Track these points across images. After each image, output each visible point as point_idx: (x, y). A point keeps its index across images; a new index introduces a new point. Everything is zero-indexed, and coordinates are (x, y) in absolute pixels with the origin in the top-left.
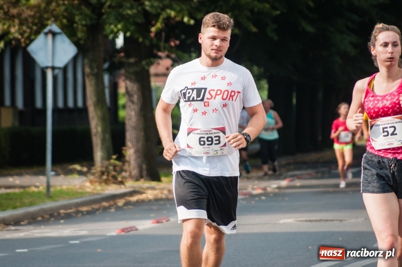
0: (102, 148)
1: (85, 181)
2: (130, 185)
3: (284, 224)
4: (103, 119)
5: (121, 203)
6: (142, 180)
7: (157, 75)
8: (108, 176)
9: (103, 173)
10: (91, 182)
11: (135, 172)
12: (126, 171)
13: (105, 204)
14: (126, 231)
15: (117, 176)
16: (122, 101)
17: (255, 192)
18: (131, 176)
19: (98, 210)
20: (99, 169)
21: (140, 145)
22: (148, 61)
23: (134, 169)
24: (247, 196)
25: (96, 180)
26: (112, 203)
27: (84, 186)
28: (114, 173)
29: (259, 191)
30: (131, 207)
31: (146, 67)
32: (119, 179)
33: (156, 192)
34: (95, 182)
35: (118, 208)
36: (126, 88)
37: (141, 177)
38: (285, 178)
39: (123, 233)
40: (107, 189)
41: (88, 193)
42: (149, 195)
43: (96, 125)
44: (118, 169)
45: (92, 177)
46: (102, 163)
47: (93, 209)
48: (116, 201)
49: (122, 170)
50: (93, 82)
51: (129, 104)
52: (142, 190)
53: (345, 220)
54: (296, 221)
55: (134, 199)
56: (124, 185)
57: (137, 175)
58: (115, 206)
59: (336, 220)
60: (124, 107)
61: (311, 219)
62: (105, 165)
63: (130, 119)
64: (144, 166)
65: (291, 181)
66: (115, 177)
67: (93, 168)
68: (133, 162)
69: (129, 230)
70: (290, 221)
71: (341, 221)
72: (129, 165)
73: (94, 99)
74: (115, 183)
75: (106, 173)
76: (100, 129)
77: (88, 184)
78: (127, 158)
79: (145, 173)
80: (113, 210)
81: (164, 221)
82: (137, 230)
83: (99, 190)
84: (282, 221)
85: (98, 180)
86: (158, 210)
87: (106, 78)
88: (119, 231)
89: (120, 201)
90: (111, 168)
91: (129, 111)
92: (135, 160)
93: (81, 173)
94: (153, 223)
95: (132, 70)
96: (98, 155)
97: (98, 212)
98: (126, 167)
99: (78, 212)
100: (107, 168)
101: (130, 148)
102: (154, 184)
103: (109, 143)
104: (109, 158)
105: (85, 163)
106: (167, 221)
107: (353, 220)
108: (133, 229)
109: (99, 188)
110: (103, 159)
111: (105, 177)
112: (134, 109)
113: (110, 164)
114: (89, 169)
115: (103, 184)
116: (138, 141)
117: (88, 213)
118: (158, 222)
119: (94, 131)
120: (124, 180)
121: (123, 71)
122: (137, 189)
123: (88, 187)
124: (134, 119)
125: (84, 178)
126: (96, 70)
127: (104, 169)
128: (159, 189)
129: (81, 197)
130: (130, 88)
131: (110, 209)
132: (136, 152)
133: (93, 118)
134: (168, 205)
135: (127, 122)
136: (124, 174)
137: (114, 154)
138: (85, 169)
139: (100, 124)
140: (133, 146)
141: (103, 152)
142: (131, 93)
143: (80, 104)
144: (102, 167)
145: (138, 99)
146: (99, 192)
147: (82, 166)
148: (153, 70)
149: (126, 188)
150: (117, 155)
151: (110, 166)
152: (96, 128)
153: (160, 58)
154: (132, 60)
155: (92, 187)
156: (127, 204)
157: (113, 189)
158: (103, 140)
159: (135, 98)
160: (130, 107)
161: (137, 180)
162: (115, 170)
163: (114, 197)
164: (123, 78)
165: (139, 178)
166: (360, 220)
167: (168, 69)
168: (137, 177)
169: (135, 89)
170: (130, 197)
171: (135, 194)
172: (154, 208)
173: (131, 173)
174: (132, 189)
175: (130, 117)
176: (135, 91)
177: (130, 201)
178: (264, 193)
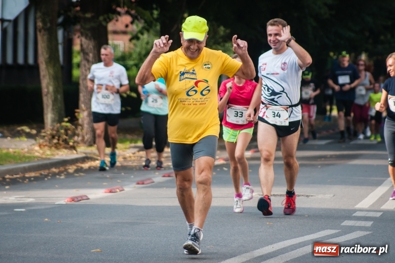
0: (53, 109)
1: (33, 145)
2: (82, 150)
4: (55, 78)
5: (71, 169)
7: (115, 32)
8: (58, 140)
9: (53, 137)
10: (40, 146)
11: (88, 137)
12: (78, 135)
13: (54, 170)
14: (76, 200)
15: (68, 140)
16: (76, 59)
17: (217, 163)
18: (83, 141)
19: (46, 176)
20: (49, 133)
22: (106, 16)
23: (87, 134)
25: (45, 144)
26: (62, 169)
27: (32, 150)
28: (65, 137)
29: (222, 162)
30: (82, 174)
31: (104, 23)
32: (71, 144)
34: (44, 146)
35: (69, 175)
36: (81, 45)
38: (249, 149)
39: (73, 203)
40: (58, 154)
41: (37, 157)
43: (47, 84)
44: (69, 132)
45: (41, 141)
46: (52, 125)
47: (41, 174)
48: (67, 168)
49: (74, 134)
50: (45, 37)
51: (84, 62)
52: (96, 157)
53: (312, 196)
55: (86, 166)
56: (76, 151)
57: (89, 140)
58: (65, 173)
59: (303, 195)
60: (79, 66)
61: (276, 193)
62: (55, 128)
65: (255, 152)
66: (66, 142)
67: (43, 131)
68: (86, 126)
69: (80, 199)
71: (307, 196)
72: (82, 129)
73: (47, 56)
74: (66, 148)
75: (57, 137)
76: (51, 89)
77: (37, 148)
78: (80, 121)
80: (62, 177)
81: (118, 190)
82: (88, 199)
83: (48, 155)
85: (48, 143)
86: (111, 178)
87: (60, 33)
88: (69, 199)
89: (70, 167)
90: (63, 131)
91: (84, 71)
92: (88, 124)
93: (29, 136)
94: (105, 192)
95: (88, 26)
96: (49, 116)
97: (46, 179)
98: (79, 131)
99: (24, 178)
100: (58, 131)
101: (84, 111)
102: (108, 150)
103: (61, 105)
104: (60, 121)
105: (35, 126)
106: (120, 191)
107: (320, 196)
108: (84, 198)
109: (48, 152)
110: (53, 121)
111: (55, 141)
113: (62, 127)
114: (39, 132)
115: (53, 148)
117: (36, 179)
118: (111, 192)
119: (45, 90)
120: (75, 144)
121: (78, 27)
122: (89, 155)
123: (36, 151)
125: (33, 141)
126: (49, 25)
127: (54, 132)
129: (29, 162)
130: (85, 46)
131: (61, 176)
133: (44, 76)
134: (123, 174)
135: (81, 82)
136: (76, 138)
137: (66, 117)
138: (34, 132)
139: (52, 83)
140: (87, 109)
141: (54, 114)
142: (87, 51)
143: (31, 61)
144: (53, 130)
145: (94, 57)
146: (48, 157)
147: (31, 128)
148: (111, 27)
149: (77, 153)
150: (69, 118)
151: (62, 129)
152: (47, 88)
153: (119, 14)
154: (88, 15)
155: (41, 151)
156: (78, 170)
157: (63, 154)
158: (55, 101)
159: (91, 56)
160: (85, 66)
161: (90, 145)
162: (67, 135)
163: (64, 163)
164: (78, 34)
165: (92, 143)
166: (328, 196)
167: (127, 26)
168: (90, 142)
169: (91, 46)
170: (82, 163)
171: (87, 161)
172: (108, 176)
173: (83, 137)
174: (84, 155)
175: (84, 77)
176: (91, 49)
177: (82, 168)
178: (227, 164)
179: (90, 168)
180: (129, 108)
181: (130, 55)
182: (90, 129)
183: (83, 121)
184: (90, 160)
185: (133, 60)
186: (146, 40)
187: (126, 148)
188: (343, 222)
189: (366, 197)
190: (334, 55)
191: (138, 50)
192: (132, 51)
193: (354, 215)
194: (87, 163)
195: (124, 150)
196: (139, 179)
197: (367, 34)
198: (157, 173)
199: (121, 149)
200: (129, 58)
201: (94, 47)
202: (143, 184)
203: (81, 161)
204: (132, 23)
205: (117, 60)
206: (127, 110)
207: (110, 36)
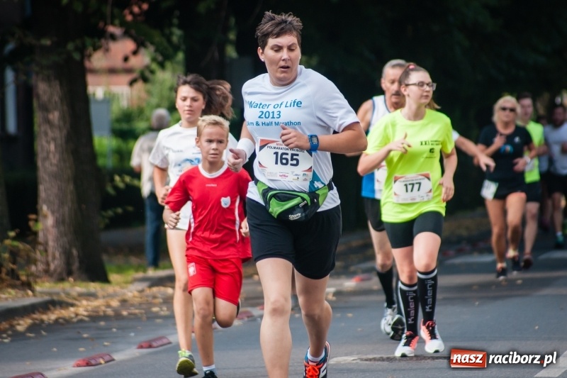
2: (45, 288)
3: (337, 365)
5: (23, 324)
6: (71, 279)
11: (56, 264)
12: (36, 263)
15: (17, 272)
18: (47, 272)
21: (66, 209)
22: (78, 42)
26: (5, 325)
28: (11, 266)
31: (77, 56)
32: (23, 278)
33: (95, 303)
35: (16, 336)
37: (70, 273)
38: (352, 275)
42: (83, 309)
44: (20, 258)
48: (15, 322)
49: (28, 261)
51: (46, 128)
52: (70, 301)
54: (362, 360)
55: (52, 316)
56: (33, 291)
57: (59, 270)
58: (10, 332)
63: (47, 158)
64: (75, 252)
65: (362, 280)
66: (13, 274)
68: (52, 244)
70: (349, 359)
72: (45, 251)
74: (13, 286)
78: (41, 237)
79: (76, 265)
80: (6, 340)
81: (102, 361)
86: (92, 339)
89: (21, 322)
90: (6, 255)
91: (44, 143)
92: (57, 240)
94: (78, 366)
95: (47, 62)
98: (37, 254)
101: (46, 216)
102: (94, 287)
106: (107, 362)
112: (54, 139)
113: (5, 249)
116: (62, 203)
118: (88, 364)
120: (32, 280)
122: (55, 298)
124: (54, 159)
128: (104, 297)
131: (3, 338)
132: (58, 223)
134: (115, 330)
136: (32, 268)
137: (12, 229)
140: (53, 212)
145: (62, 117)
149: (34, 296)
150: (17, 230)
151: (4, 252)
153: (113, 37)
154: (47, 42)
156: (35, 328)
157: (9, 298)
159: (55, 116)
160: (46, 134)
161: (61, 279)
162: (14, 262)
165: (64, 275)
167: (126, 59)
168: (60, 274)
169: (56, 98)
170: (44, 313)
171: (52, 308)
172: (85, 335)
173: (48, 264)
174: (47, 298)
175: (45, 154)
176: (56, 102)
177: (42, 321)
179: (56, 321)
180: (130, 209)
181: (141, 111)
182: (60, 250)
183: (45, 236)
184: (58, 307)
187: (127, 283)
192: (144, 105)
194: (53, 313)
195: (124, 285)
196: (144, 338)
199: (118, 284)
200: (139, 116)
201: (61, 100)
202: (150, 347)
203: (41, 310)
204: (135, 53)
205: (118, 120)
206: (125, 211)
207: (90, 79)
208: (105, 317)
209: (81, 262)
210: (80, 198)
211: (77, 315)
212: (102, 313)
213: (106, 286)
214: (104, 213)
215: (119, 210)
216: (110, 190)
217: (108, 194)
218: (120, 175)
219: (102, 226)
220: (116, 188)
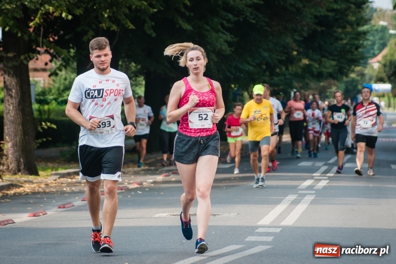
2: (7, 179)
3: (159, 217)
6: (20, 174)
11: (12, 166)
12: (3, 165)
14: (3, 224)
17: (131, 187)
18: (8, 170)
21: (18, 138)
22: (26, 55)
23: (11, 163)
24: (123, 191)
29: (136, 186)
30: (8, 200)
31: (25, 62)
33: (33, 186)
36: (5, 82)
37: (19, 171)
38: (160, 173)
42: (27, 188)
51: (8, 98)
52: (20, 184)
53: (218, 215)
54: (171, 215)
55: (12, 192)
56: (2, 179)
57: (14, 169)
63: (8, 113)
64: (22, 160)
65: (166, 176)
68: (10, 156)
69: (6, 223)
70: (165, 215)
71: (214, 215)
72: (7, 159)
78: (5, 152)
79: (22, 167)
81: (41, 214)
82: (14, 223)
84: (157, 216)
86: (35, 204)
91: (7, 106)
92: (13, 154)
94: (30, 216)
95: (10, 65)
98: (4, 161)
101: (8, 142)
102: (31, 178)
106: (44, 215)
107: (226, 215)
108: (11, 222)
112: (12, 104)
116: (16, 136)
118: (34, 216)
120: (1, 173)
122: (13, 183)
124: (12, 113)
128: (37, 183)
130: (8, 83)
132: (14, 146)
134: (45, 199)
135: (5, 116)
140: (11, 140)
142: (10, 87)
145: (17, 93)
148: (31, 65)
149: (3, 181)
153: (39, 53)
154: (11, 55)
156: (4, 197)
159: (14, 92)
160: (8, 101)
161: (15, 174)
165: (17, 172)
166: (233, 215)
167: (46, 64)
168: (14, 171)
169: (13, 83)
170: (8, 190)
171: (12, 188)
172: (32, 201)
173: (8, 166)
174: (9, 183)
175: (7, 111)
176: (13, 85)
177: (7, 194)
178: (140, 188)
179: (14, 194)
180: (50, 139)
181: (50, 90)
182: (15, 159)
183: (7, 152)
184: (15, 187)
185: (53, 95)
186: (63, 77)
187: (47, 176)
188: (247, 238)
189: (267, 215)
190: (235, 87)
191: (57, 85)
192: (52, 87)
193: (256, 231)
194: (12, 190)
195: (46, 177)
196: (60, 203)
197: (264, 67)
198: (77, 198)
199: (43, 176)
200: (49, 93)
201: (16, 84)
202: (64, 207)
204: (51, 61)
205: (38, 95)
206: (47, 140)
207: (31, 74)
208: (39, 193)
209: (24, 165)
210: (25, 133)
211: (25, 192)
212: (37, 191)
213: (37, 177)
214: (37, 141)
215: (45, 140)
216: (40, 129)
217: (39, 131)
218: (45, 122)
219: (36, 147)
220: (43, 128)
